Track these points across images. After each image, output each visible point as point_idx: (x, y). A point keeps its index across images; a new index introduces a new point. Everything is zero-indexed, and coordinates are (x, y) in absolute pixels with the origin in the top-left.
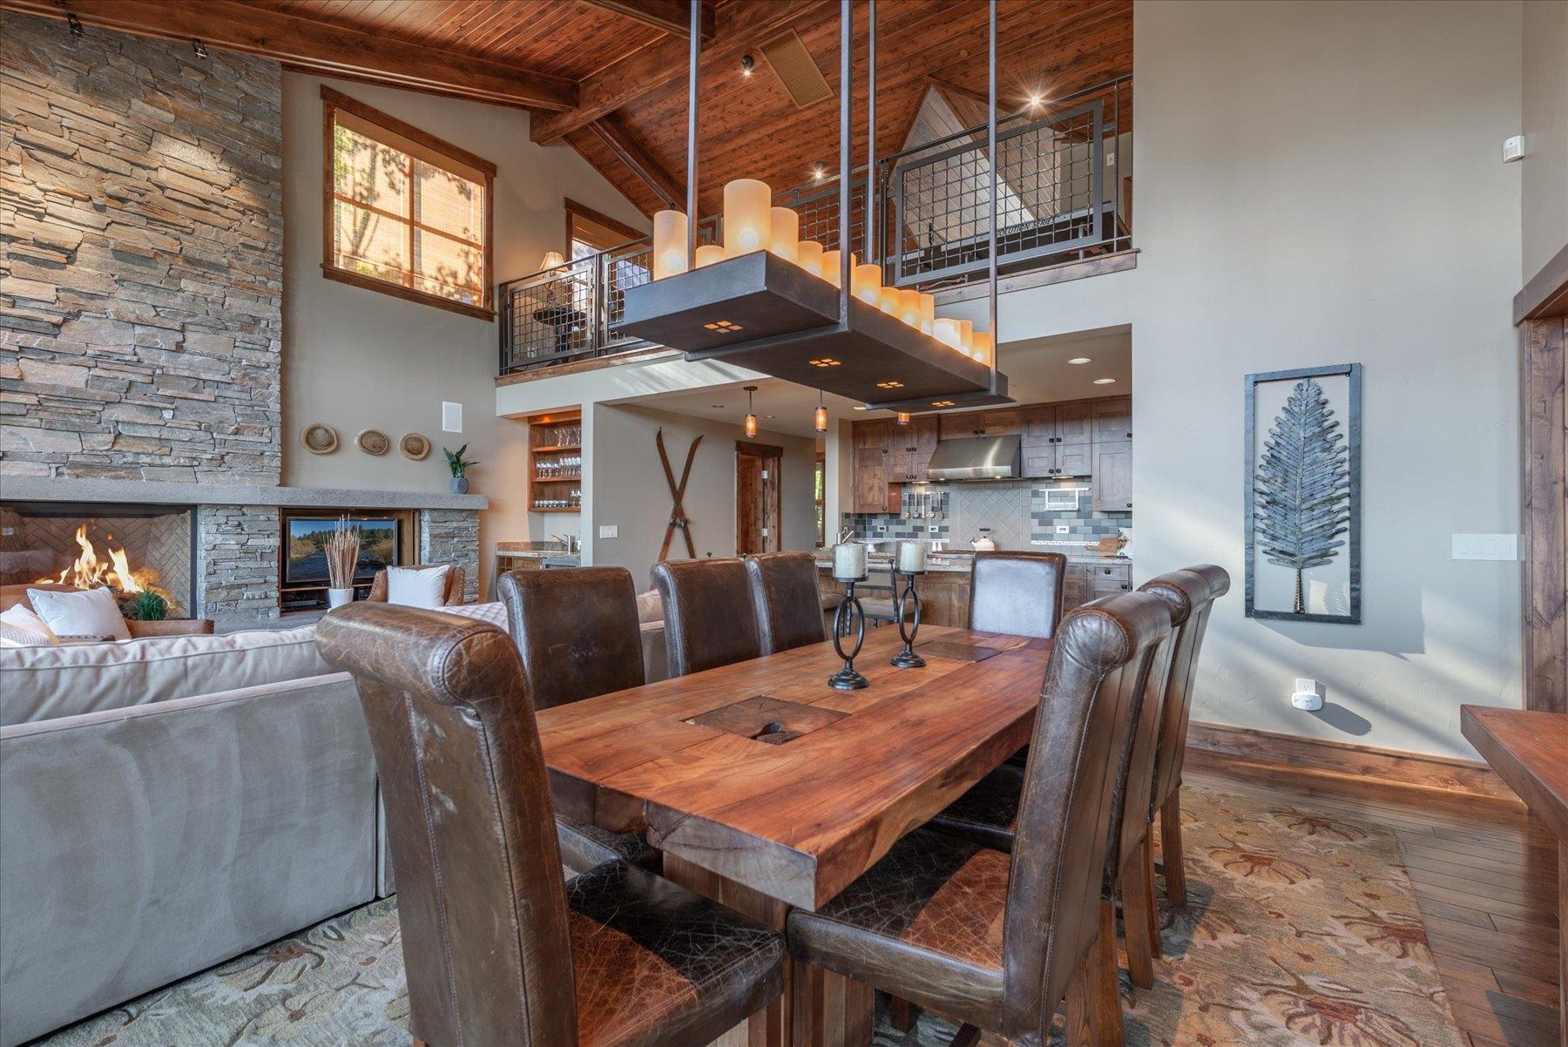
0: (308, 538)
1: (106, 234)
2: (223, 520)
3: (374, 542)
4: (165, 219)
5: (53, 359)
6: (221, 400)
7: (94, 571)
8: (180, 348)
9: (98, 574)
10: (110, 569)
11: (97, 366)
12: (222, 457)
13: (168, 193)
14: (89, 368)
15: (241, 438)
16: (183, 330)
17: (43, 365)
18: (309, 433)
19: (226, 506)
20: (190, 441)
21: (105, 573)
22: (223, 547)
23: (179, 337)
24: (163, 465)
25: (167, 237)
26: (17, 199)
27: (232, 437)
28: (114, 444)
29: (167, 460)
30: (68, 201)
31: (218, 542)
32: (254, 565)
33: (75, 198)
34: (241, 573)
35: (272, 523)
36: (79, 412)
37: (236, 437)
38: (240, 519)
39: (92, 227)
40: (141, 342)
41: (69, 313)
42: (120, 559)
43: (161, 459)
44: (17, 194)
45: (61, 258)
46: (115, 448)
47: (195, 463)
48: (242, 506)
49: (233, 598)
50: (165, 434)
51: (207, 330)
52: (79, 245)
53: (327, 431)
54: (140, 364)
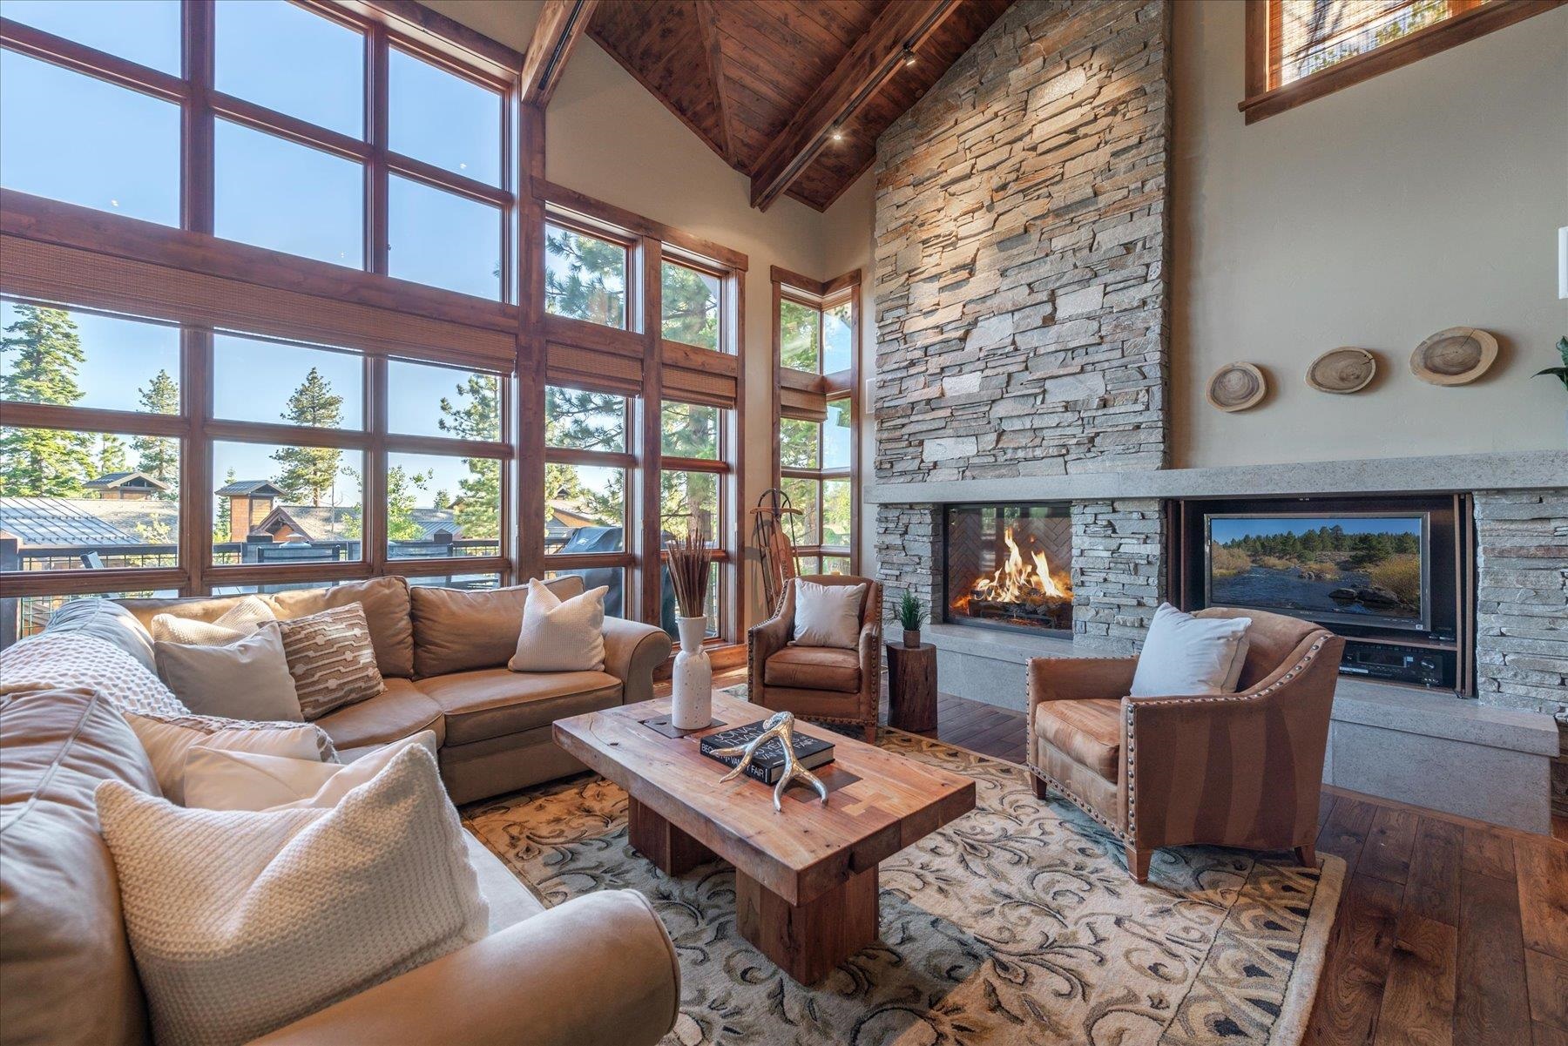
0: (1239, 545)
1: (995, 230)
2: (1090, 519)
3: (1371, 559)
4: (1035, 182)
5: (960, 371)
6: (1090, 368)
7: (1020, 572)
8: (1049, 320)
9: (1024, 576)
10: (1034, 572)
11: (987, 367)
12: (1092, 440)
13: (1040, 150)
14: (982, 371)
15: (1111, 411)
16: (1052, 298)
17: (954, 379)
18: (1215, 382)
19: (1095, 501)
20: (1057, 426)
21: (1029, 575)
22: (1092, 553)
23: (1048, 309)
24: (1035, 459)
25: (1040, 200)
26: (941, 239)
27: (1100, 412)
28: (998, 442)
29: (1038, 452)
30: (968, 218)
31: (1086, 546)
32: (1125, 578)
33: (973, 211)
34: (1111, 587)
35: (1150, 522)
36: (975, 416)
37: (1105, 411)
38: (1110, 517)
39: (985, 231)
40: (1017, 328)
41: (969, 324)
42: (1041, 561)
43: (1033, 451)
44: (939, 236)
45: (964, 274)
46: (999, 446)
47: (1064, 451)
48: (1113, 501)
49: (1103, 620)
50: (1037, 423)
51: (1075, 287)
52: (976, 255)
53: (1245, 372)
54: (1018, 353)
